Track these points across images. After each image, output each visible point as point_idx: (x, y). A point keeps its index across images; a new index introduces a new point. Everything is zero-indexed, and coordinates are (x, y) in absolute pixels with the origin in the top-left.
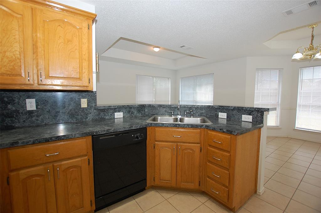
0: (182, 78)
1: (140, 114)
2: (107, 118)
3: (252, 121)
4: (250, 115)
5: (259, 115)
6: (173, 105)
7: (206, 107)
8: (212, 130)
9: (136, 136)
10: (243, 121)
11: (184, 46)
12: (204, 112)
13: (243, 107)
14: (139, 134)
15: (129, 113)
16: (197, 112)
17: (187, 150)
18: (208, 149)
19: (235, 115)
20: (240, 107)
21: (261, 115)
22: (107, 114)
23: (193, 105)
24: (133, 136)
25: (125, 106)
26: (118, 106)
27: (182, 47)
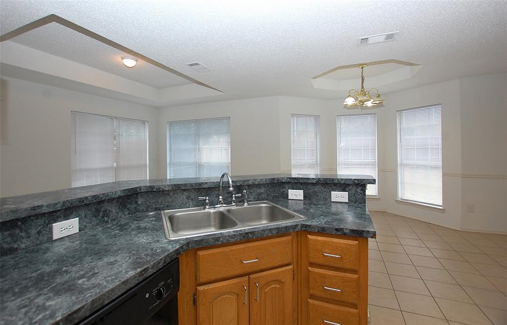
0: (171, 123)
1: (126, 213)
2: (23, 246)
3: (348, 202)
4: (344, 190)
5: (359, 190)
6: (206, 183)
7: (267, 182)
8: (319, 231)
9: (155, 292)
10: (333, 202)
11: (197, 64)
12: (262, 192)
13: (333, 179)
14: (163, 283)
15: (95, 217)
16: (251, 193)
17: (271, 285)
18: (309, 271)
19: (318, 192)
20: (328, 179)
21: (362, 190)
22: (23, 234)
23: (246, 181)
24: (147, 295)
25: (86, 198)
26: (64, 203)
27: (191, 65)
